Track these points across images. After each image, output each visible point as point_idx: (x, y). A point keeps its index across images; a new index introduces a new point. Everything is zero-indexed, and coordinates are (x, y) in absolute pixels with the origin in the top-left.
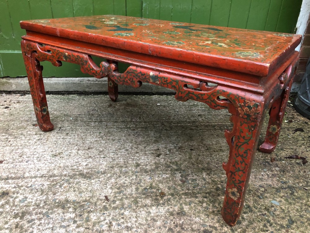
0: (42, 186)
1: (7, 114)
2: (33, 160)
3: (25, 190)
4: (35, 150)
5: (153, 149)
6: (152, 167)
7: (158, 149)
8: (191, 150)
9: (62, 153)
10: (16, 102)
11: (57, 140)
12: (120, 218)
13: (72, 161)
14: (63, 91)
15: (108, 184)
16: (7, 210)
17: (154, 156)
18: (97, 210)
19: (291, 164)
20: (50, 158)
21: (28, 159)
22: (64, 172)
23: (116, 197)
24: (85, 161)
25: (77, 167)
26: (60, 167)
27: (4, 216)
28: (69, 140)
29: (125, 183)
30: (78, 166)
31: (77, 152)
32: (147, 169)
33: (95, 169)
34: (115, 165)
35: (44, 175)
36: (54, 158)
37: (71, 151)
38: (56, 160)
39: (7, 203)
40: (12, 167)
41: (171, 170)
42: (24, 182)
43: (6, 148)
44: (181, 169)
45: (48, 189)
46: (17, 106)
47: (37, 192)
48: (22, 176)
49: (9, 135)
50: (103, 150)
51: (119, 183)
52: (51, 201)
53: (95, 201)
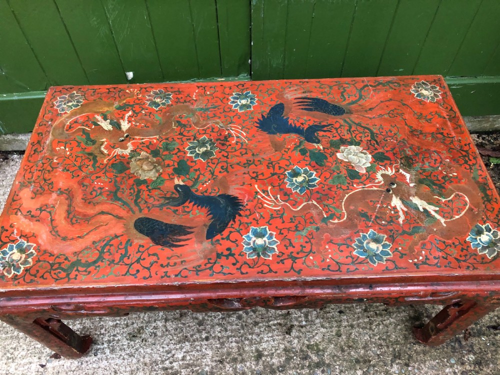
2: (103, 349)
4: (102, 323)
5: (281, 313)
6: (281, 360)
7: (288, 313)
8: (341, 312)
9: (142, 328)
13: (161, 350)
17: (282, 333)
19: (493, 344)
20: (127, 342)
24: (180, 348)
25: (170, 363)
26: (146, 365)
30: (171, 360)
31: (165, 326)
32: (273, 364)
33: (198, 368)
34: (224, 357)
36: (133, 343)
37: (155, 324)
38: (137, 347)
40: (78, 367)
41: (309, 366)
44: (324, 364)
50: (204, 319)
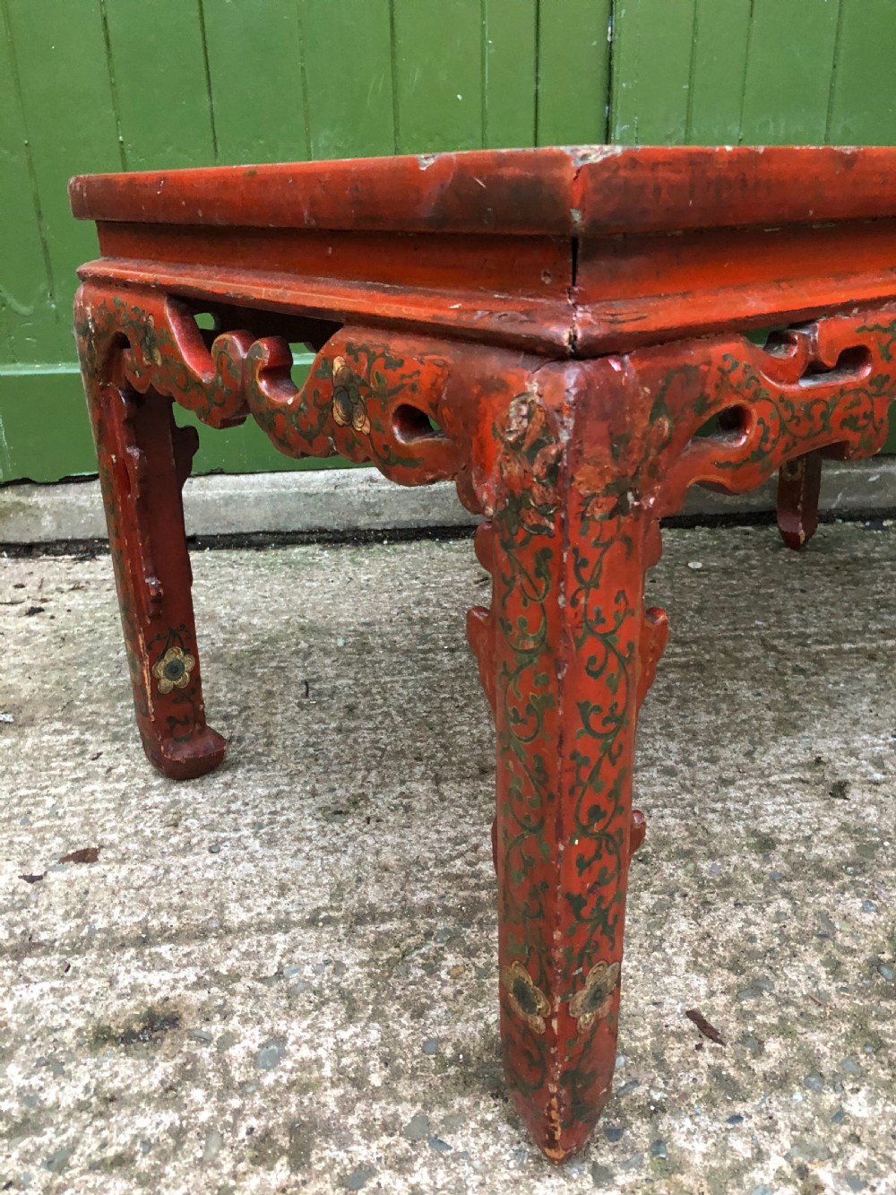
0: (335, 971)
1: (45, 639)
2: (239, 839)
3: (257, 997)
4: (231, 792)
5: (794, 761)
6: (840, 848)
7: (818, 761)
9: (363, 796)
10: (66, 587)
11: (313, 739)
12: (839, 1138)
13: (434, 836)
14: (257, 533)
15: (665, 945)
16: (204, 1117)
17: (822, 796)
18: (685, 1096)
20: (315, 825)
21: (216, 834)
22: (413, 893)
23: (744, 1016)
25: (470, 864)
26: (386, 869)
27: (200, 1154)
28: (373, 736)
29: (752, 939)
30: (470, 856)
31: (437, 792)
32: (820, 859)
35: (324, 914)
36: (336, 827)
37: (403, 789)
38: (350, 833)
39: (189, 1073)
40: (152, 878)
42: (235, 952)
43: (88, 788)
45: (373, 986)
46: (76, 600)
47: (323, 1003)
48: (214, 925)
49: (84, 727)
51: (723, 938)
52: (417, 1051)
53: (648, 1042)
